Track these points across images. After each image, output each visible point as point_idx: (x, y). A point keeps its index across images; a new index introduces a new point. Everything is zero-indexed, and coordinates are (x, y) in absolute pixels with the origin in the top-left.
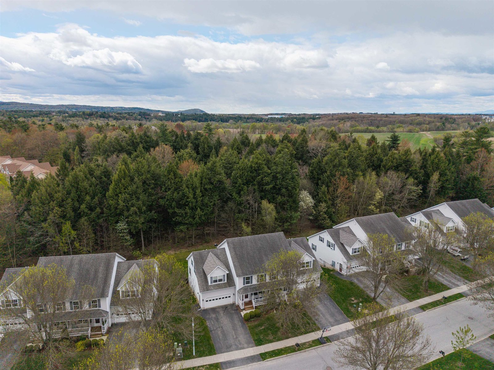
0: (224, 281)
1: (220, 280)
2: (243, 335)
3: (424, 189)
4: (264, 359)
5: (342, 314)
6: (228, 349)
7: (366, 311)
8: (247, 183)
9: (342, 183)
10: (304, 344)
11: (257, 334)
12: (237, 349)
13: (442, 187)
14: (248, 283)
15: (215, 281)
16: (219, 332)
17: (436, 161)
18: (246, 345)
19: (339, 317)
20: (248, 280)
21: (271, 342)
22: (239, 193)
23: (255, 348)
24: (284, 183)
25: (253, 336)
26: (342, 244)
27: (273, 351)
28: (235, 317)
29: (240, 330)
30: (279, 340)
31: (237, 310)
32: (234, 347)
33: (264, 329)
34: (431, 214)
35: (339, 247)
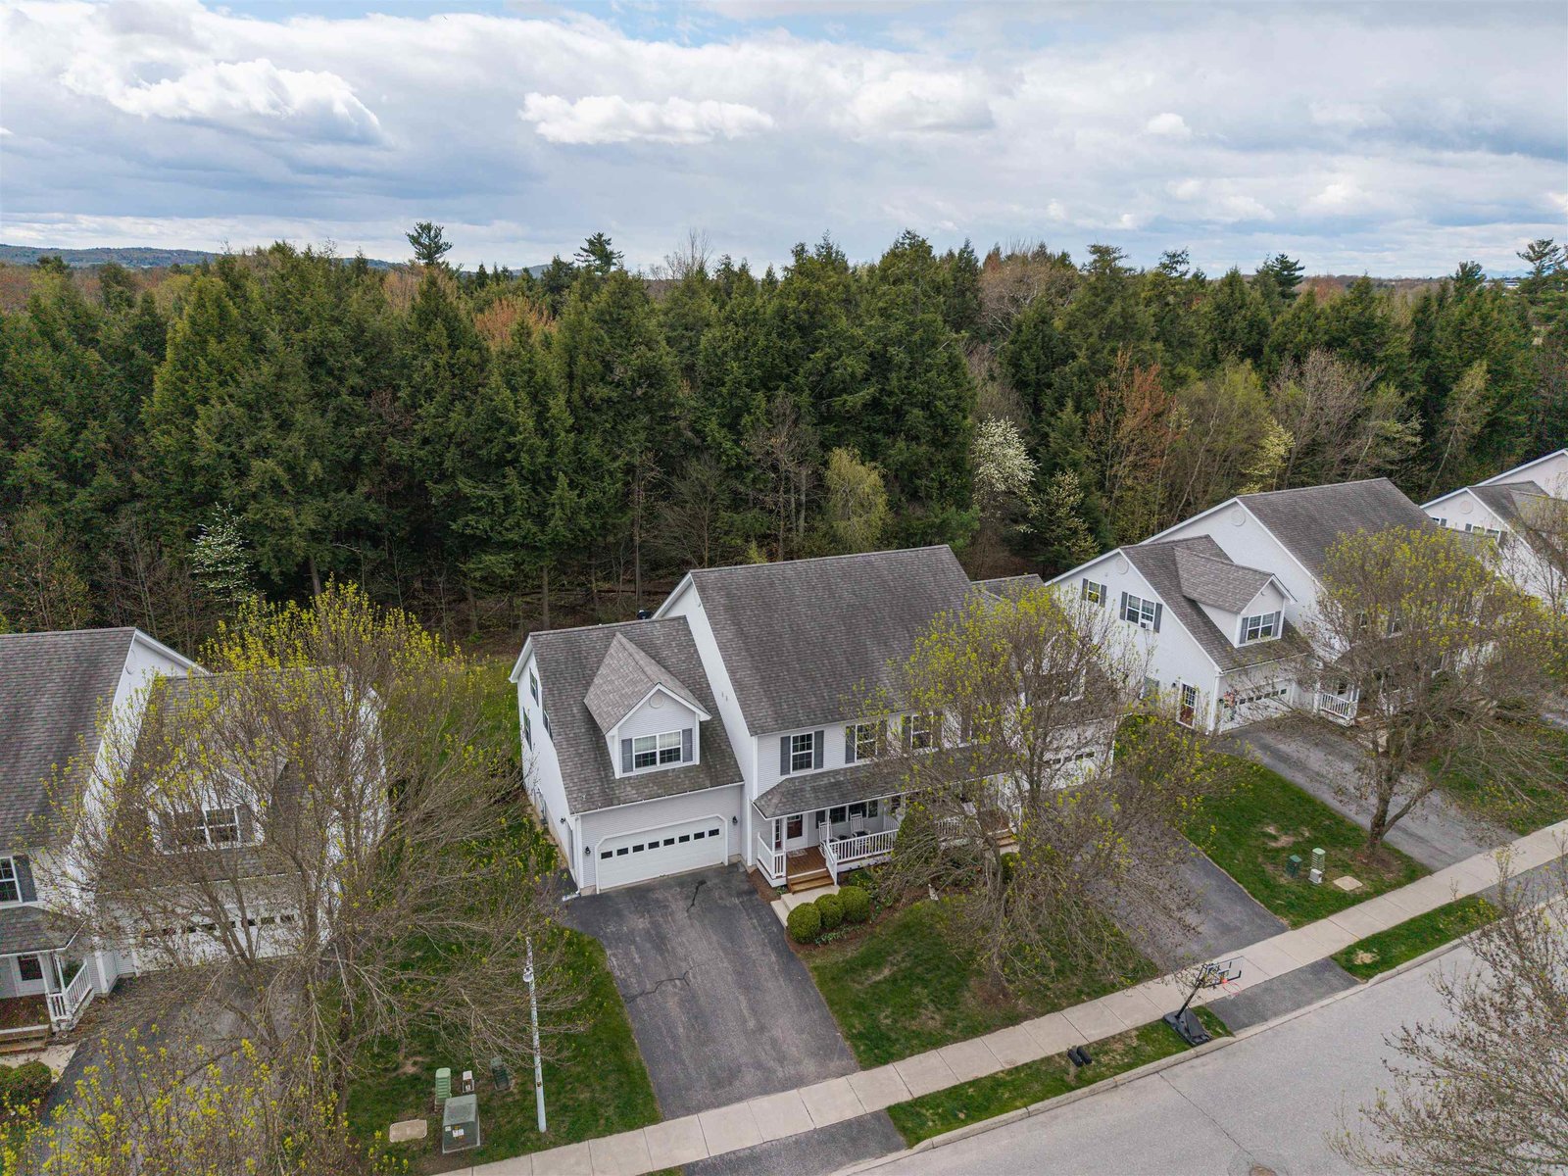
0: (689, 757)
1: (670, 755)
2: (790, 1016)
3: (1428, 432)
4: (913, 1137)
5: (1242, 898)
6: (723, 1087)
7: (1347, 883)
9: (1139, 395)
10: (1103, 1045)
11: (860, 1006)
12: (769, 1086)
13: (1493, 424)
14: (802, 763)
15: (647, 759)
16: (672, 1005)
17: (1476, 322)
18: (809, 1066)
19: (1236, 914)
20: (801, 752)
21: (935, 1041)
22: (733, 426)
23: (861, 1077)
24: (916, 385)
25: (843, 1016)
26: (1193, 603)
27: (954, 1092)
28: (747, 925)
29: (777, 990)
30: (973, 1031)
31: (752, 892)
32: (750, 1077)
33: (893, 980)
34: (1509, 498)
35: (1182, 616)
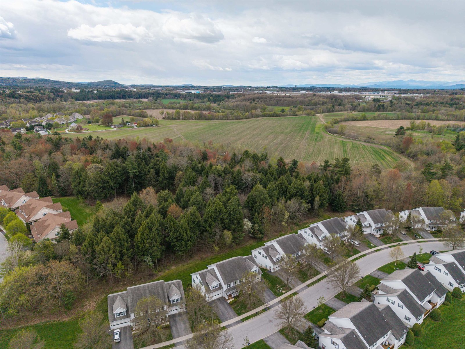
0: (218, 287)
1: (216, 287)
2: (231, 312)
3: (312, 205)
4: (243, 321)
5: (273, 294)
6: (226, 319)
7: (284, 292)
8: (215, 220)
9: (266, 210)
10: (259, 312)
11: (237, 311)
12: (230, 319)
13: (322, 203)
14: (229, 286)
15: (214, 288)
16: (220, 312)
17: (318, 188)
18: (234, 317)
19: (272, 297)
20: (229, 285)
21: (244, 313)
23: (238, 317)
24: (235, 217)
25: (236, 312)
26: (270, 256)
27: (246, 317)
28: (225, 304)
29: (229, 310)
30: (248, 312)
31: (225, 300)
32: (229, 318)
33: (240, 308)
34: (314, 229)
35: (269, 258)
